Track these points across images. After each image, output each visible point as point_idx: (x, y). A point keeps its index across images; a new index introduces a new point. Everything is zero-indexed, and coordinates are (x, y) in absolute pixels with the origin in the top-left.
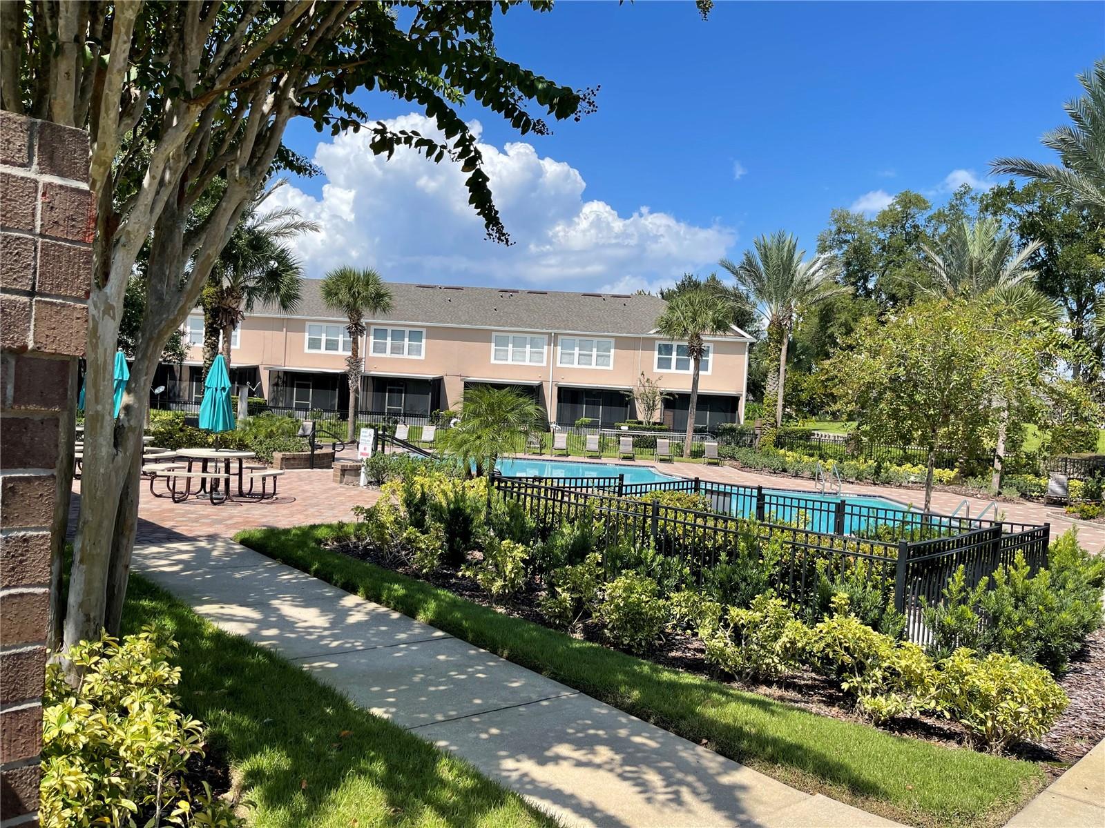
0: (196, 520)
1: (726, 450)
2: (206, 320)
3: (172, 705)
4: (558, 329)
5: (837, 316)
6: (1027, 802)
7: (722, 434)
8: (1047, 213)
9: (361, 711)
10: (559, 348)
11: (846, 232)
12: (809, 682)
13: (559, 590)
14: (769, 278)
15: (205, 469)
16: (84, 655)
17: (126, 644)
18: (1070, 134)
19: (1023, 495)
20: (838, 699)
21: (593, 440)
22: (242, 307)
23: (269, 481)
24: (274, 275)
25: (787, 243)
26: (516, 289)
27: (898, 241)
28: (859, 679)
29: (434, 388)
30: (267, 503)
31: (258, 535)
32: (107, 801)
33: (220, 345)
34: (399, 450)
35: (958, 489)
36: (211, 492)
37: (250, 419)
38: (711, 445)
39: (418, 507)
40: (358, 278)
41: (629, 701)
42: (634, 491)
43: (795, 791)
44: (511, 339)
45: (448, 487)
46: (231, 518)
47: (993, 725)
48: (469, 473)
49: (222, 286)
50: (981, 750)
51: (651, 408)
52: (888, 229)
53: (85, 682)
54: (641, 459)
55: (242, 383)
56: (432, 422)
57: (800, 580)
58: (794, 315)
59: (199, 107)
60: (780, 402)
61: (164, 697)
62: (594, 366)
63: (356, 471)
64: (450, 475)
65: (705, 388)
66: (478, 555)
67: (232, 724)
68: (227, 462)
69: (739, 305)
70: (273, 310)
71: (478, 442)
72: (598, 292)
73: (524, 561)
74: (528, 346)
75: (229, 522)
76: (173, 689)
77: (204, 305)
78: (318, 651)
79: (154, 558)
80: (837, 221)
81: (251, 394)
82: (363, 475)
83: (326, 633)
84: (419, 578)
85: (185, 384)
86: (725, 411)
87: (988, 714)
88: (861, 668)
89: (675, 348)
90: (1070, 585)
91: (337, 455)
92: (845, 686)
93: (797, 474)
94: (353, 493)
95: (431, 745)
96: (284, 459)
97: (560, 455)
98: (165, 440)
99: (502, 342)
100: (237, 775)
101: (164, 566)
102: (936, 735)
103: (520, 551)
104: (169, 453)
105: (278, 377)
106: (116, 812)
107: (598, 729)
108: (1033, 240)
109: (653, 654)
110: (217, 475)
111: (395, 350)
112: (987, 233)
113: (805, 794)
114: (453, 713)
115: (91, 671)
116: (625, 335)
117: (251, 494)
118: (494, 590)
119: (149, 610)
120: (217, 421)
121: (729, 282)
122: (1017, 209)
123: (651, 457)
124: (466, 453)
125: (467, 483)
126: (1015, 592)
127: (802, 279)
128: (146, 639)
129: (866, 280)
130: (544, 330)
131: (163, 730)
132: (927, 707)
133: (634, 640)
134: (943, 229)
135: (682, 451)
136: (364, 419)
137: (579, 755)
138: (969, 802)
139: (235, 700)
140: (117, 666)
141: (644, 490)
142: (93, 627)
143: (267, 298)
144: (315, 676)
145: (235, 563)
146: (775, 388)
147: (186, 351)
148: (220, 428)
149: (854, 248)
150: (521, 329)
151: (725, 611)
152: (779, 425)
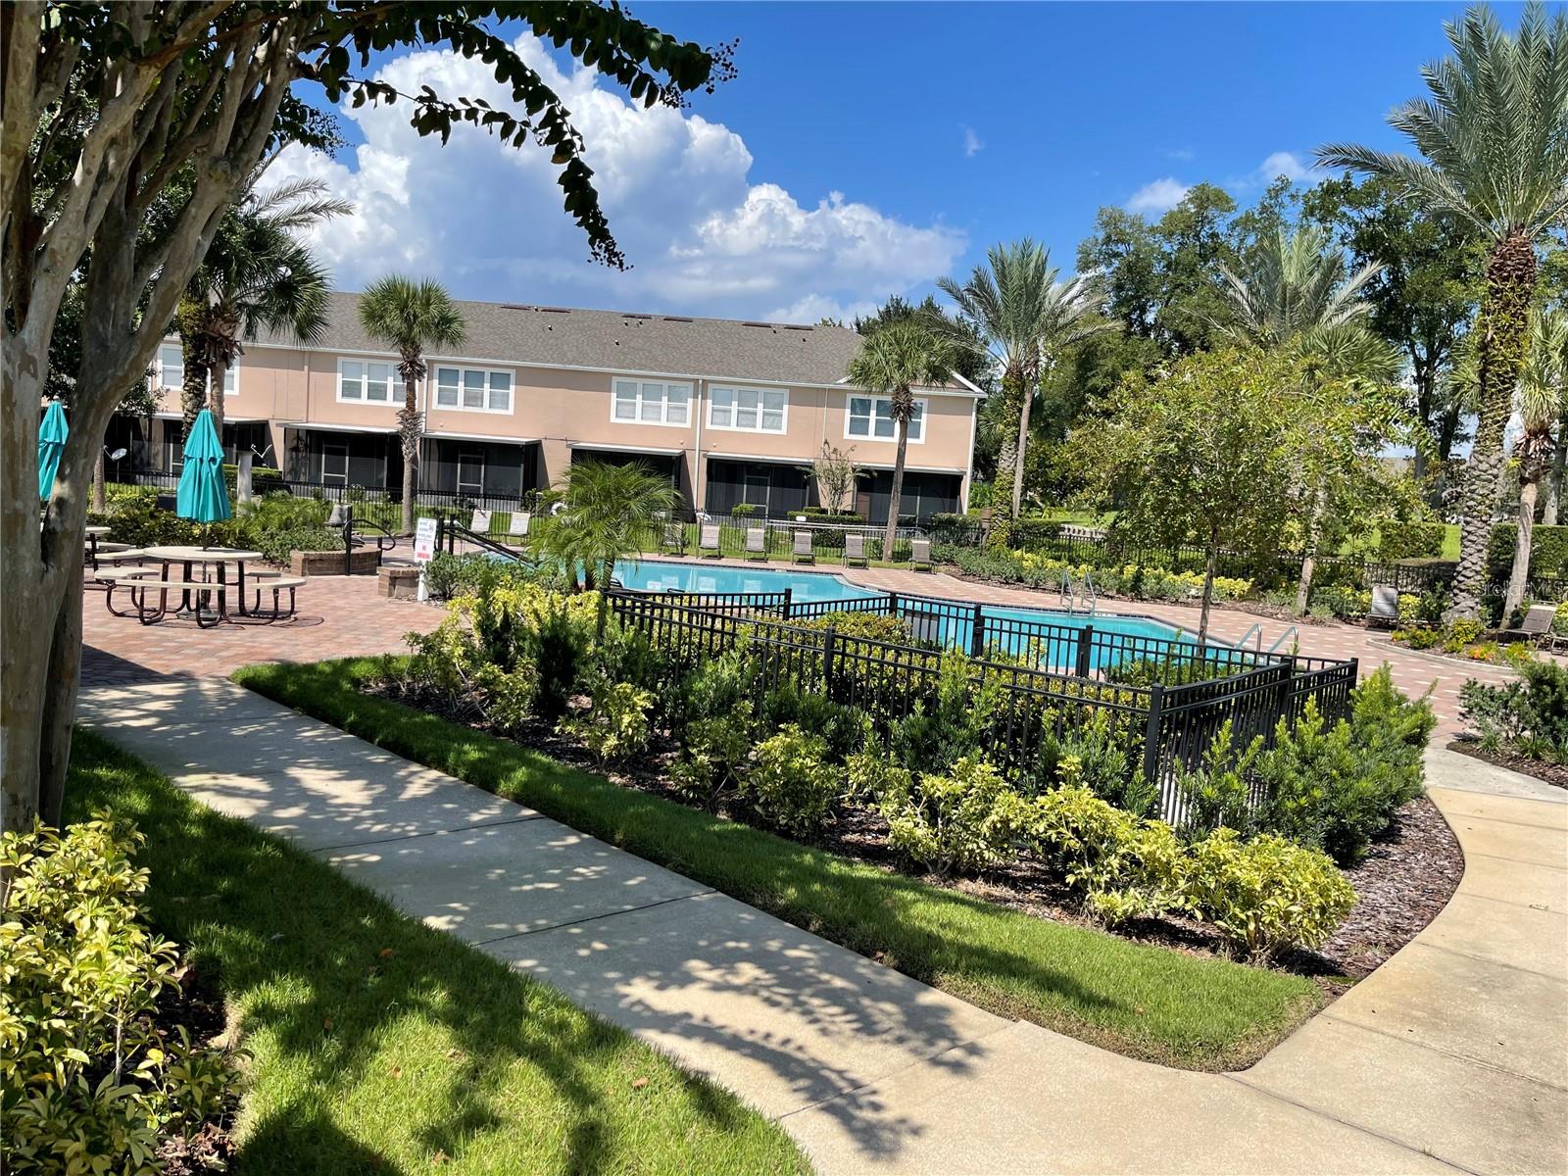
0: (176, 651)
1: (942, 550)
2: (185, 352)
3: (138, 920)
4: (708, 373)
5: (1102, 362)
6: (1293, 1029)
7: (936, 528)
8: (1393, 220)
9: (410, 921)
10: (709, 402)
11: (1117, 242)
12: (1029, 873)
13: (694, 751)
14: (1006, 307)
15: (187, 577)
16: (12, 853)
17: (70, 837)
18: (1427, 111)
19: (1339, 615)
20: (1063, 895)
21: (756, 535)
22: (239, 334)
23: (285, 594)
24: (286, 289)
25: (1034, 257)
26: (648, 313)
27: (1188, 257)
28: (1089, 870)
29: (529, 456)
30: (282, 626)
31: (267, 673)
32: (47, 1052)
33: (208, 390)
34: (473, 548)
35: (1253, 607)
36: (197, 610)
37: (257, 500)
38: (921, 543)
39: (499, 636)
40: (414, 295)
41: (782, 902)
42: (805, 612)
43: (993, 1017)
44: (640, 387)
45: (542, 606)
46: (228, 647)
47: (1257, 928)
48: (575, 584)
49: (208, 303)
50: (1240, 961)
51: (838, 490)
52: (1177, 239)
53: (13, 889)
54: (823, 562)
55: (244, 448)
56: (525, 507)
57: (1021, 736)
58: (1044, 359)
59: (153, 69)
60: (1018, 484)
61: (125, 909)
62: (759, 429)
63: (411, 580)
64: (548, 587)
65: (913, 463)
66: (586, 701)
67: (227, 942)
68: (221, 566)
69: (964, 344)
70: (286, 339)
71: (588, 540)
72: (766, 321)
73: (646, 711)
74: (665, 399)
75: (224, 654)
76: (138, 899)
77: (181, 330)
78: (352, 838)
79: (114, 706)
80: (1106, 224)
81: (257, 462)
82: (421, 586)
83: (366, 813)
84: (500, 734)
85: (158, 447)
86: (943, 495)
87: (1250, 913)
88: (1092, 855)
89: (874, 404)
90: (1376, 742)
91: (385, 554)
92: (1070, 879)
93: (1037, 584)
94: (406, 611)
95: (505, 968)
96: (307, 561)
97: (709, 557)
98: (129, 531)
99: (627, 392)
100: (236, 1012)
101: (129, 719)
102: (1184, 940)
103: (642, 700)
104: (134, 552)
105: (298, 438)
106: (60, 1067)
107: (738, 940)
108: (1373, 259)
109: (820, 837)
110: (206, 586)
111: (470, 400)
112: (1308, 250)
113: (1005, 1021)
114: (542, 922)
115: (22, 874)
116: (803, 384)
117: (257, 612)
118: (604, 751)
119: (108, 783)
120: (205, 508)
121: (951, 310)
122: (1354, 214)
123: (837, 560)
124: (570, 557)
125: (572, 599)
126: (1303, 751)
127: (1053, 309)
128: (97, 829)
129: (1143, 310)
130: (689, 376)
131: (123, 956)
132: (1174, 905)
133: (794, 819)
134: (1251, 241)
135: (881, 552)
136: (426, 502)
137: (714, 975)
138: (1215, 1028)
139: (232, 909)
140: (57, 867)
141: (819, 611)
142: (23, 812)
143: (275, 323)
144: (345, 873)
145: (234, 714)
146: (1012, 465)
147: (156, 401)
148: (210, 516)
149: (1128, 265)
150: (654, 373)
151: (916, 780)
152: (1016, 516)
